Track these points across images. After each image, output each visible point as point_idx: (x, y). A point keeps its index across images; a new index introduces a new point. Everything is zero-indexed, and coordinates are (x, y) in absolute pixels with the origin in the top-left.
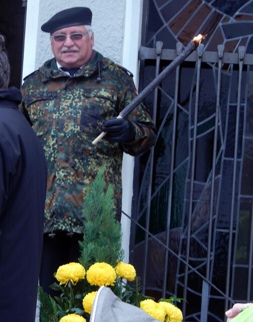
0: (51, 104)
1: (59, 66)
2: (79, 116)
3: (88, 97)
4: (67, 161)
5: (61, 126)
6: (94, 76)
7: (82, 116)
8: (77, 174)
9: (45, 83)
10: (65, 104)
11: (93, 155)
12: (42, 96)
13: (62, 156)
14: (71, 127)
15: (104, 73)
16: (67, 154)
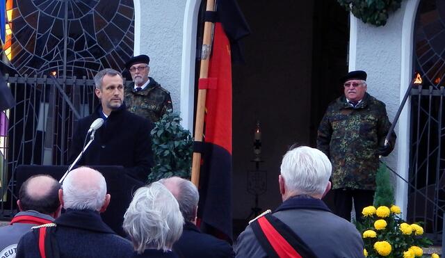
0: (344, 122)
1: (348, 101)
2: (358, 129)
3: (364, 120)
4: (352, 152)
5: (349, 134)
6: (366, 107)
7: (360, 130)
8: (357, 159)
9: (341, 110)
10: (351, 123)
11: (365, 149)
12: (339, 118)
13: (349, 150)
14: (354, 135)
15: (371, 106)
16: (352, 149)
